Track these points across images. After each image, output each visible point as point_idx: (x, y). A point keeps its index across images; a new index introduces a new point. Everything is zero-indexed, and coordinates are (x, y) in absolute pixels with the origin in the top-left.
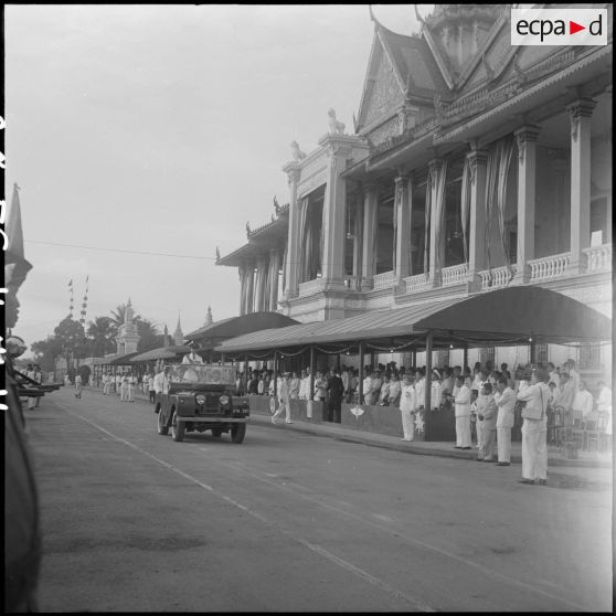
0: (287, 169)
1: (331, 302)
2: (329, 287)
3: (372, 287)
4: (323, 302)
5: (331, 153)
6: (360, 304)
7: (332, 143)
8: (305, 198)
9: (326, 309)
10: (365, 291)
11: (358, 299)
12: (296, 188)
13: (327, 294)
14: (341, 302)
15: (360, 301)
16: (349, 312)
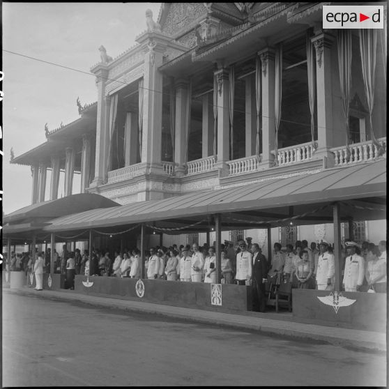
0: (94, 71)
1: (151, 185)
2: (150, 171)
3: (186, 173)
4: (143, 185)
5: (150, 48)
6: (176, 188)
7: (151, 39)
8: (114, 94)
9: (147, 191)
10: (179, 175)
11: (174, 183)
12: (104, 86)
13: (148, 177)
14: (160, 185)
15: (176, 185)
16: (167, 195)
